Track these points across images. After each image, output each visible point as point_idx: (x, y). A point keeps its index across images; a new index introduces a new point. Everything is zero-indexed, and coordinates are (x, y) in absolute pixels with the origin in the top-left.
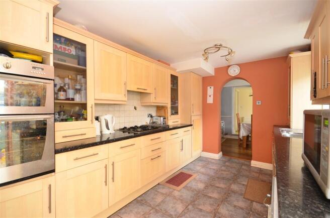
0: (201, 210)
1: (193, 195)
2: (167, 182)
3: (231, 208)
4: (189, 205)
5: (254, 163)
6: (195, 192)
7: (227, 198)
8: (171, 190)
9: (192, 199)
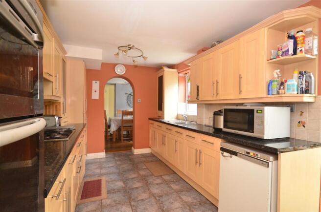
0: (143, 200)
1: (124, 194)
2: (82, 198)
3: (157, 186)
4: (130, 203)
5: (137, 151)
6: (122, 191)
7: (147, 182)
8: (98, 202)
9: (126, 197)
